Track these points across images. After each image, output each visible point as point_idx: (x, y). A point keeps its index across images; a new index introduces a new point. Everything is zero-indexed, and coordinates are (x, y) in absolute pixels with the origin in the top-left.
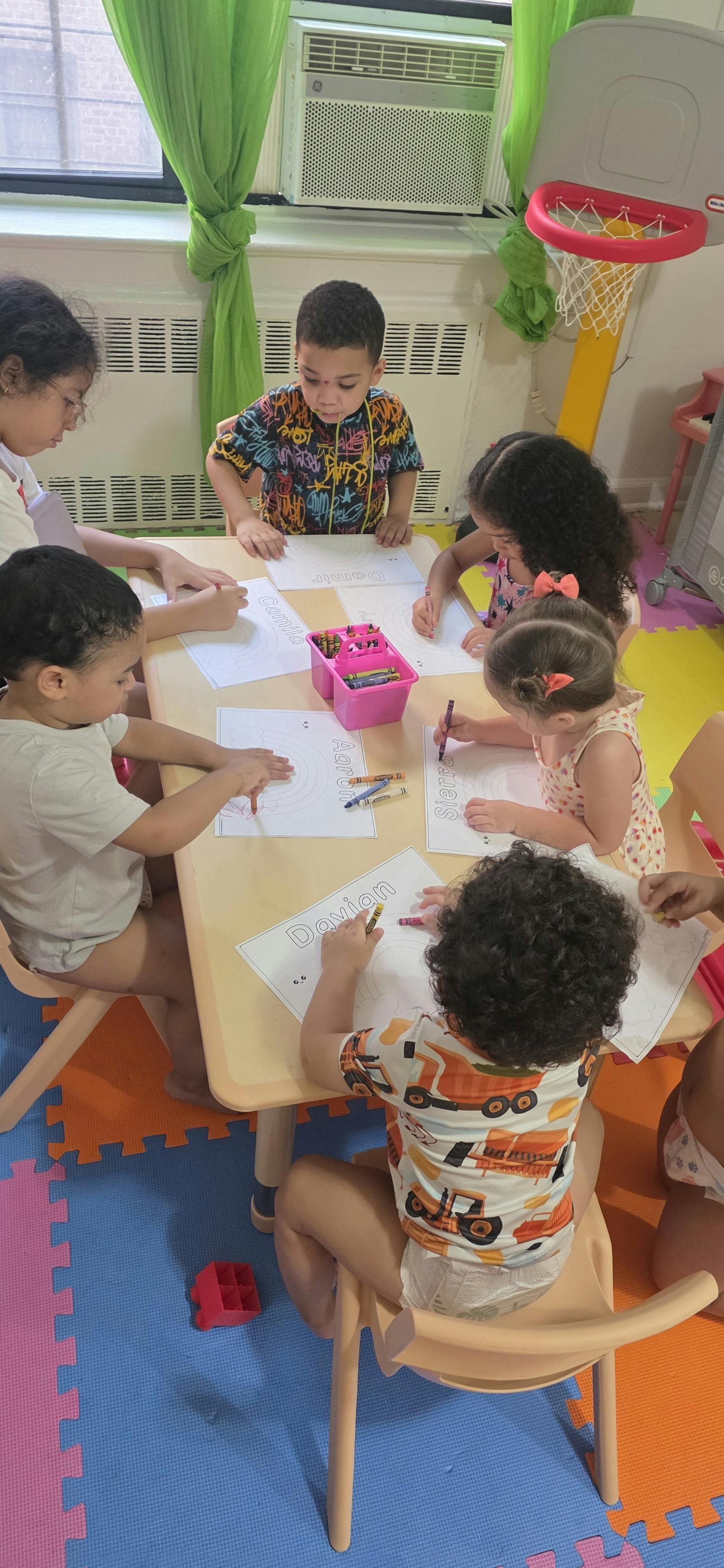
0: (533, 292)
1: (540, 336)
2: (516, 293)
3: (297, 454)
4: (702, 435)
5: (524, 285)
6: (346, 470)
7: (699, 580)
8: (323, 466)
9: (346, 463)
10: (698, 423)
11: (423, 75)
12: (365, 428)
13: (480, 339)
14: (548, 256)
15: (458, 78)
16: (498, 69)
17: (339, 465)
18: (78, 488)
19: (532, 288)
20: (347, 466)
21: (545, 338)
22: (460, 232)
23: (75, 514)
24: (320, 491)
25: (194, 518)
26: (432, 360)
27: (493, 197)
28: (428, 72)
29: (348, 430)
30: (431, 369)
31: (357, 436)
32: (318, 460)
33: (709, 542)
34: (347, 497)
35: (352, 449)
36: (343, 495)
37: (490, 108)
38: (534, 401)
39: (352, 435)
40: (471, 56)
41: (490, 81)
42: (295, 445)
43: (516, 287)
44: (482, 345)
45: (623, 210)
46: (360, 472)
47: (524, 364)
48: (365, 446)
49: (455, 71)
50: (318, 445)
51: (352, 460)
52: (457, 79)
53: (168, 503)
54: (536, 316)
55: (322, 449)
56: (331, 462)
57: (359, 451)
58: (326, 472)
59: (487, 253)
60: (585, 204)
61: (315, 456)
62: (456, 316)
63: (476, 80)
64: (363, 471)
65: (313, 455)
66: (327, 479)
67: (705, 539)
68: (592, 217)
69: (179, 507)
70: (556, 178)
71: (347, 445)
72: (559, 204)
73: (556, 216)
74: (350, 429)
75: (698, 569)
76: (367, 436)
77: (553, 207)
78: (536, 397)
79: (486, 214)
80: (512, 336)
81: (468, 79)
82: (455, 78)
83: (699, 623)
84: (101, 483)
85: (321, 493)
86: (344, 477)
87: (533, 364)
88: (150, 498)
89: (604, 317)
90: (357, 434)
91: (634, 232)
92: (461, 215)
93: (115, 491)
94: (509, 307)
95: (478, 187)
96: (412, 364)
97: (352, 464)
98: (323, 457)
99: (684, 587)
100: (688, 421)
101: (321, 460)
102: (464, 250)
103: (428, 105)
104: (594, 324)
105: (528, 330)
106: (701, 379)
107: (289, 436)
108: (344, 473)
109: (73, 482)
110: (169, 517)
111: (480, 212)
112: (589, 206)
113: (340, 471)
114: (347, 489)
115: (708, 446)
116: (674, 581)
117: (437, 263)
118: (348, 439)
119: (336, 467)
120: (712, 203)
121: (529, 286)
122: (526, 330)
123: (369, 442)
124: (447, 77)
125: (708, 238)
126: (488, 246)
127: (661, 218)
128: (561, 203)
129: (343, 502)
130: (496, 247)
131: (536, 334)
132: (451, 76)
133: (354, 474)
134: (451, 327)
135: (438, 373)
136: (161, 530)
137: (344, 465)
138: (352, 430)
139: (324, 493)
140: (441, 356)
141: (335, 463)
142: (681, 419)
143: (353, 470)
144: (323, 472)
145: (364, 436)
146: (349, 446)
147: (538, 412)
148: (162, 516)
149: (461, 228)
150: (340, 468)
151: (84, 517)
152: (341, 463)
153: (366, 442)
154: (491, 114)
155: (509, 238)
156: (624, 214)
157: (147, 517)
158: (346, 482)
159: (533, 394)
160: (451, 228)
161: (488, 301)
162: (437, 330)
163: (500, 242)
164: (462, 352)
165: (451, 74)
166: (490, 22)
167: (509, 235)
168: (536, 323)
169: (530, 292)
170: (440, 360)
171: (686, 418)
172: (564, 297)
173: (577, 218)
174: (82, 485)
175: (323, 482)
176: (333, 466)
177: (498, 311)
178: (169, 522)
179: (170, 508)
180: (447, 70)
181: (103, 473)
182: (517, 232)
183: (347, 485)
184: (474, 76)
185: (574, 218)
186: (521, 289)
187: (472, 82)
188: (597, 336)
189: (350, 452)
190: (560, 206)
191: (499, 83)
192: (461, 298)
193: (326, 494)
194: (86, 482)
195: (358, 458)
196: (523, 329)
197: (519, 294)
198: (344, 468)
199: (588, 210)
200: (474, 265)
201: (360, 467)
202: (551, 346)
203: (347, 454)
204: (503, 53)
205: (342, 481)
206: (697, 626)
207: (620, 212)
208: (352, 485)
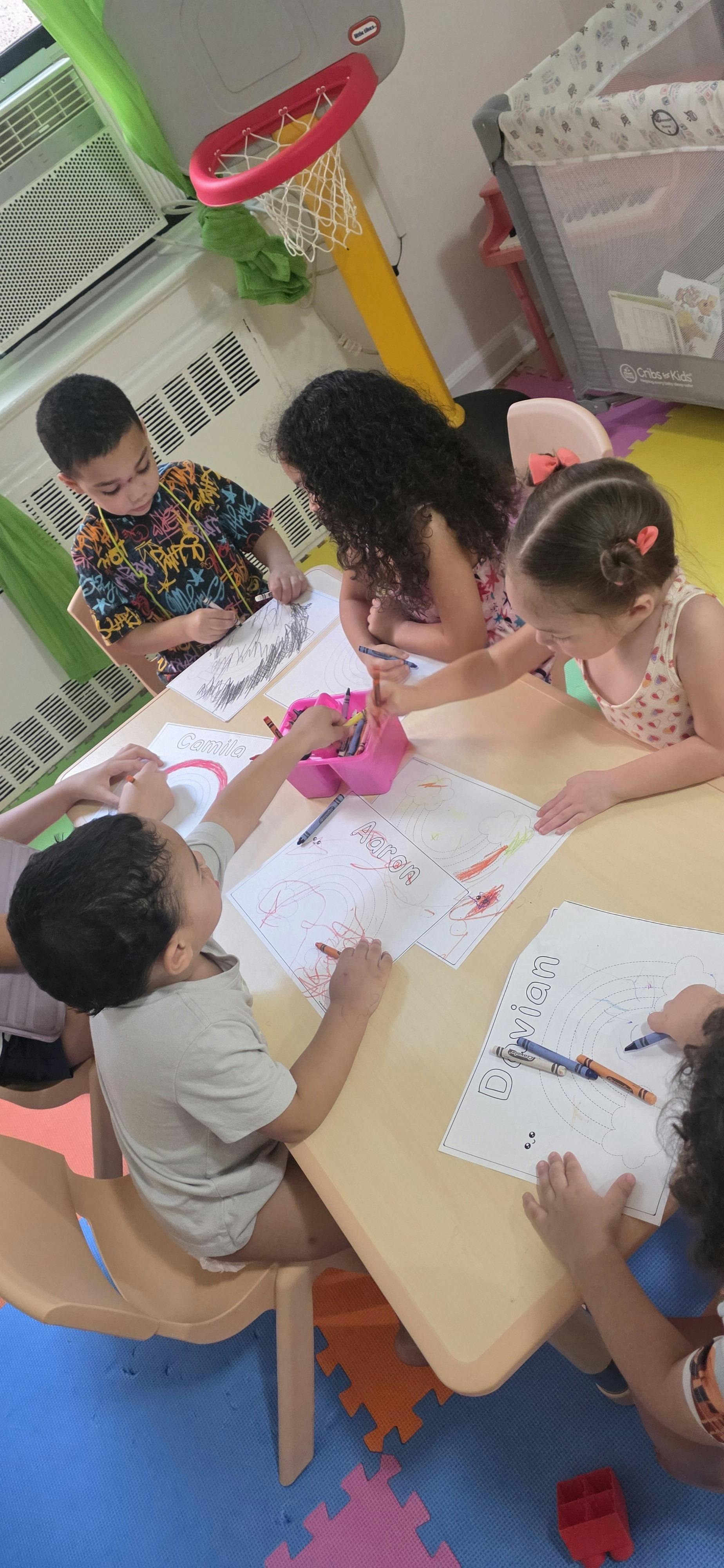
0: (264, 254)
1: (302, 288)
2: (249, 268)
3: (128, 572)
4: (516, 252)
5: (251, 256)
6: (178, 553)
7: (617, 388)
8: (154, 564)
9: (173, 547)
10: (510, 244)
11: (19, 148)
12: (171, 503)
13: (255, 336)
14: (254, 211)
15: (51, 124)
16: (79, 85)
17: (168, 553)
18: (17, 740)
19: (260, 253)
20: (176, 549)
21: (308, 285)
22: (165, 255)
23: (32, 762)
24: (170, 590)
25: (132, 687)
26: (226, 388)
27: (163, 201)
28: (21, 141)
29: (154, 514)
30: (231, 396)
31: (166, 515)
32: (147, 563)
33: (600, 347)
34: (197, 578)
35: (170, 529)
36: (192, 578)
37: (100, 125)
38: (345, 347)
39: (161, 516)
40: (47, 94)
41: (82, 101)
42: (119, 566)
43: (245, 263)
44: (260, 338)
45: (282, 113)
46: (193, 546)
47: (312, 322)
48: (180, 520)
49: (43, 120)
50: (137, 549)
51: (177, 539)
52: (51, 126)
53: (101, 692)
54: (283, 274)
55: (142, 549)
56: (158, 555)
57: (177, 529)
58: (161, 568)
59: (198, 255)
60: (245, 137)
61: (141, 561)
62: (216, 332)
63: (68, 111)
64: (196, 544)
65: (139, 562)
66: (167, 574)
67: (595, 347)
68: (261, 144)
69: (112, 688)
70: (201, 138)
71: (163, 529)
72: (221, 158)
73: (227, 172)
74: (156, 512)
75: (609, 378)
76: (176, 509)
77: (217, 166)
78: (345, 342)
79: (173, 220)
80: (279, 309)
81: (61, 116)
82: (48, 126)
83: (649, 427)
84: (31, 720)
85: (173, 592)
86: (180, 560)
87: (319, 316)
88: (83, 700)
89: (337, 226)
90: (166, 512)
91: (306, 124)
92: (151, 241)
93: (48, 717)
94: (253, 287)
95: (146, 204)
96: (211, 406)
97: (179, 543)
98: (147, 556)
99: (609, 405)
100: (499, 250)
101: (149, 561)
102: (178, 269)
103: (43, 172)
104: (334, 240)
105: (288, 291)
106: (482, 202)
107: (109, 564)
108: (177, 558)
109: (8, 738)
110: (111, 702)
111: (165, 223)
112: (250, 137)
113: (172, 557)
114: (191, 570)
115: (530, 259)
116: (596, 407)
117: (163, 301)
118: (160, 522)
119: (167, 557)
120: (356, 36)
121: (254, 254)
122: (285, 293)
123: (183, 514)
124: (40, 131)
125: (378, 73)
126: (195, 247)
127: (321, 92)
128: (223, 155)
129: (197, 585)
130: (200, 242)
131: (296, 289)
132: (44, 127)
133: (187, 552)
134: (219, 346)
135: (241, 395)
136: (113, 719)
137: (173, 549)
138: (157, 511)
139: (175, 590)
140: (231, 378)
141: (163, 553)
142: (491, 252)
143: (184, 550)
144: (159, 570)
145: (174, 511)
146: (166, 529)
147: (357, 354)
148: (105, 707)
149: (162, 252)
150: (171, 554)
151: (42, 759)
152: (168, 549)
153: (178, 515)
154: (104, 131)
155: (205, 226)
156: (286, 117)
157: (93, 717)
158: (186, 565)
159: (341, 342)
160: (154, 258)
161: (233, 295)
162: (209, 358)
163: (201, 236)
164: (247, 359)
165: (42, 125)
166: (43, 49)
167: (203, 224)
168: (287, 279)
169: (261, 257)
170: (233, 382)
171: (495, 248)
172: (289, 239)
173: (247, 157)
174: (18, 735)
175: (166, 579)
176: (164, 557)
177: (248, 297)
178: (114, 707)
179: (106, 695)
180: (36, 125)
181: (27, 710)
182: (207, 215)
183: (189, 566)
184: (63, 110)
185: (245, 159)
186: (251, 261)
187: (67, 117)
188: (346, 247)
189: (169, 533)
190: (223, 159)
191: (91, 97)
192: (209, 312)
193: (177, 589)
194: (19, 729)
195: (180, 535)
196: (282, 295)
197: (253, 267)
198: (175, 552)
199: (252, 140)
200: (194, 276)
201: (190, 541)
202: (322, 287)
203: (168, 537)
204: (72, 67)
205: (181, 565)
206: (649, 431)
207: (281, 118)
208: (194, 564)
